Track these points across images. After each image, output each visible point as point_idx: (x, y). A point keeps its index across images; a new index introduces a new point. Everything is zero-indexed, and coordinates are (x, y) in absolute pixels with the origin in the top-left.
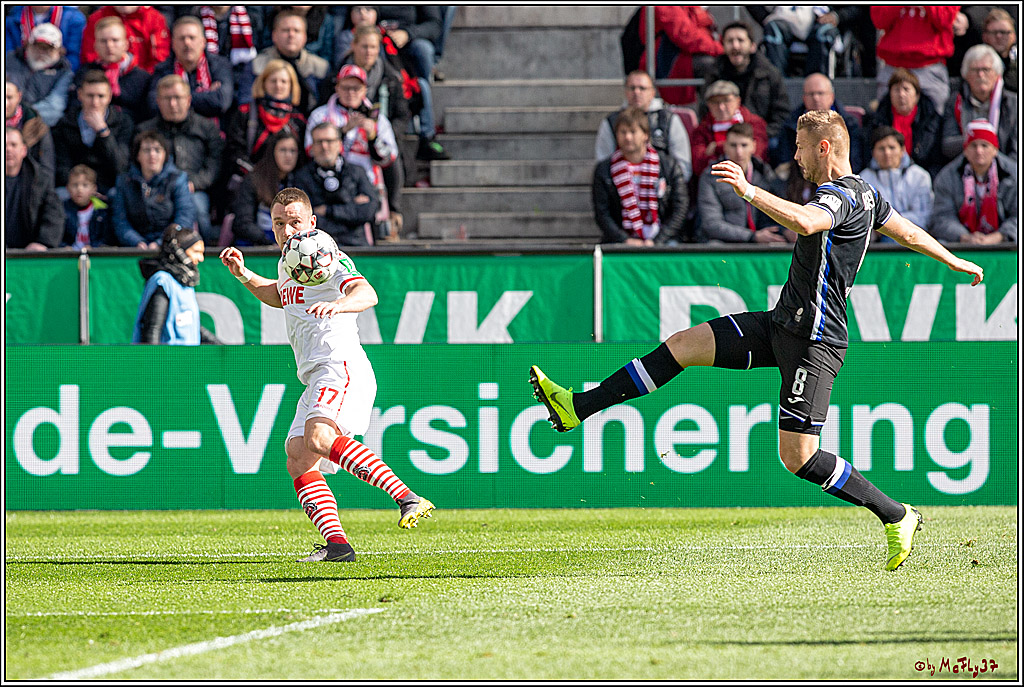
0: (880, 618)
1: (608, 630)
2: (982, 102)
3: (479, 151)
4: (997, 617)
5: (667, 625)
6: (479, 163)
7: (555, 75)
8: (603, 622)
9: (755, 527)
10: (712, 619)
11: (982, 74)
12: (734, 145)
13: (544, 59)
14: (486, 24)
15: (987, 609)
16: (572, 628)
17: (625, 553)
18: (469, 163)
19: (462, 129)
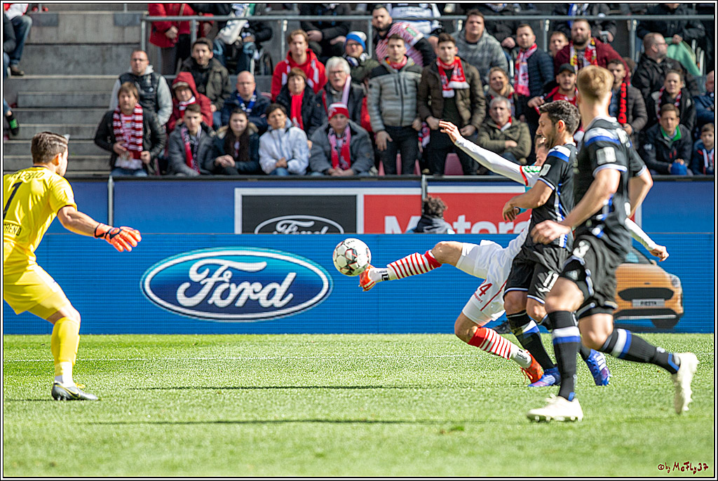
0: (287, 402)
1: (123, 409)
2: (338, 91)
3: (38, 118)
4: (357, 401)
5: (158, 405)
6: (38, 125)
7: (85, 72)
8: (119, 404)
9: (208, 346)
10: (186, 401)
11: (337, 75)
12: (190, 118)
13: (77, 63)
14: (43, 42)
15: (351, 396)
16: (101, 407)
17: (130, 361)
18: (33, 125)
19: (28, 104)
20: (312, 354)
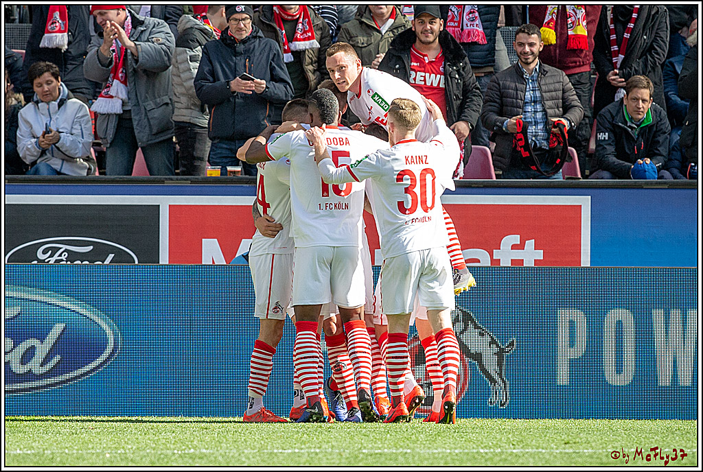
20: (90, 446)
